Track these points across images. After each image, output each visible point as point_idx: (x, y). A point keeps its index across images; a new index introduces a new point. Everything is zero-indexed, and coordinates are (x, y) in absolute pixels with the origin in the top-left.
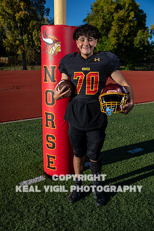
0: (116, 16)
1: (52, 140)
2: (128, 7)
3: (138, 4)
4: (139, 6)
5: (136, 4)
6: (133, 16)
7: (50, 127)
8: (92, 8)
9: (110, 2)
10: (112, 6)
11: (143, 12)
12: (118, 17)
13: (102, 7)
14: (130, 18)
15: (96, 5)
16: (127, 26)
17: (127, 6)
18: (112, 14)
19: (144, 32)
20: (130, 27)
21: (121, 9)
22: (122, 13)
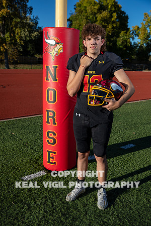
0: (99, 17)
1: (53, 136)
2: (111, 8)
3: (120, 5)
4: (121, 8)
5: (118, 6)
6: (115, 17)
7: (51, 124)
8: (75, 9)
9: (93, 3)
10: (96, 7)
11: (125, 14)
12: (102, 18)
13: (85, 7)
14: (113, 19)
15: (80, 6)
16: (110, 27)
17: (109, 7)
18: (95, 14)
19: (126, 33)
20: (113, 28)
21: (104, 10)
22: (105, 14)
